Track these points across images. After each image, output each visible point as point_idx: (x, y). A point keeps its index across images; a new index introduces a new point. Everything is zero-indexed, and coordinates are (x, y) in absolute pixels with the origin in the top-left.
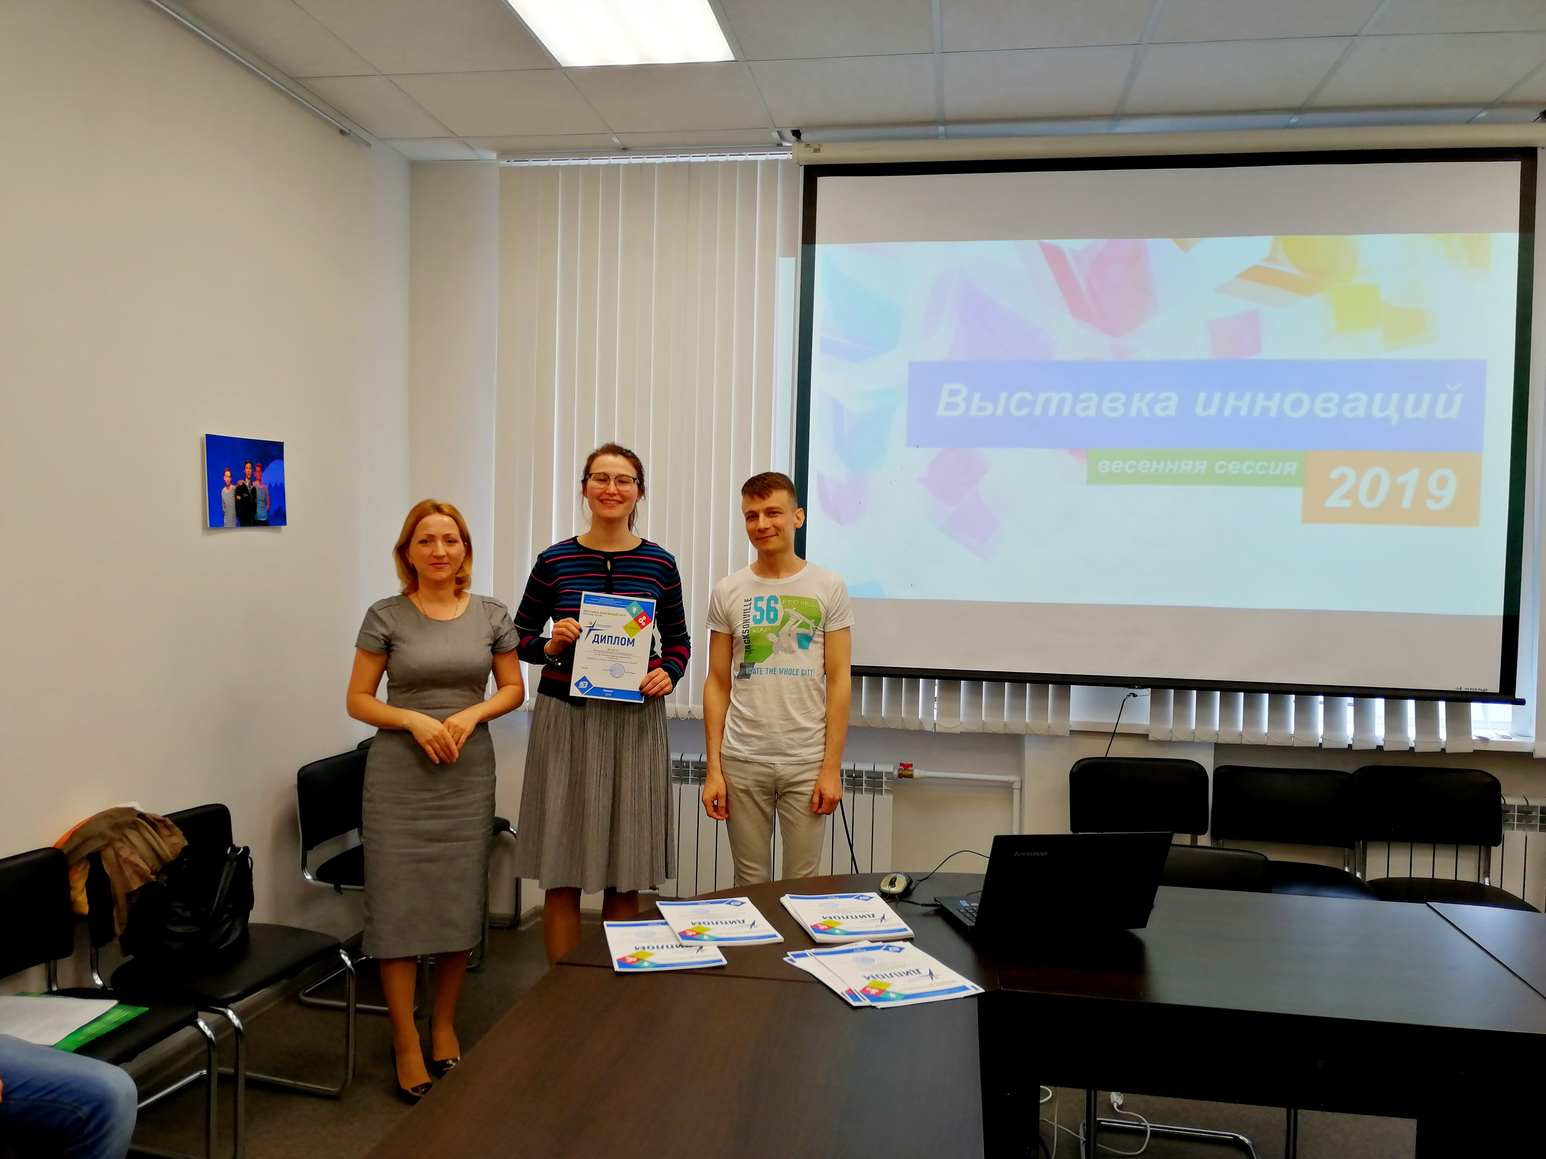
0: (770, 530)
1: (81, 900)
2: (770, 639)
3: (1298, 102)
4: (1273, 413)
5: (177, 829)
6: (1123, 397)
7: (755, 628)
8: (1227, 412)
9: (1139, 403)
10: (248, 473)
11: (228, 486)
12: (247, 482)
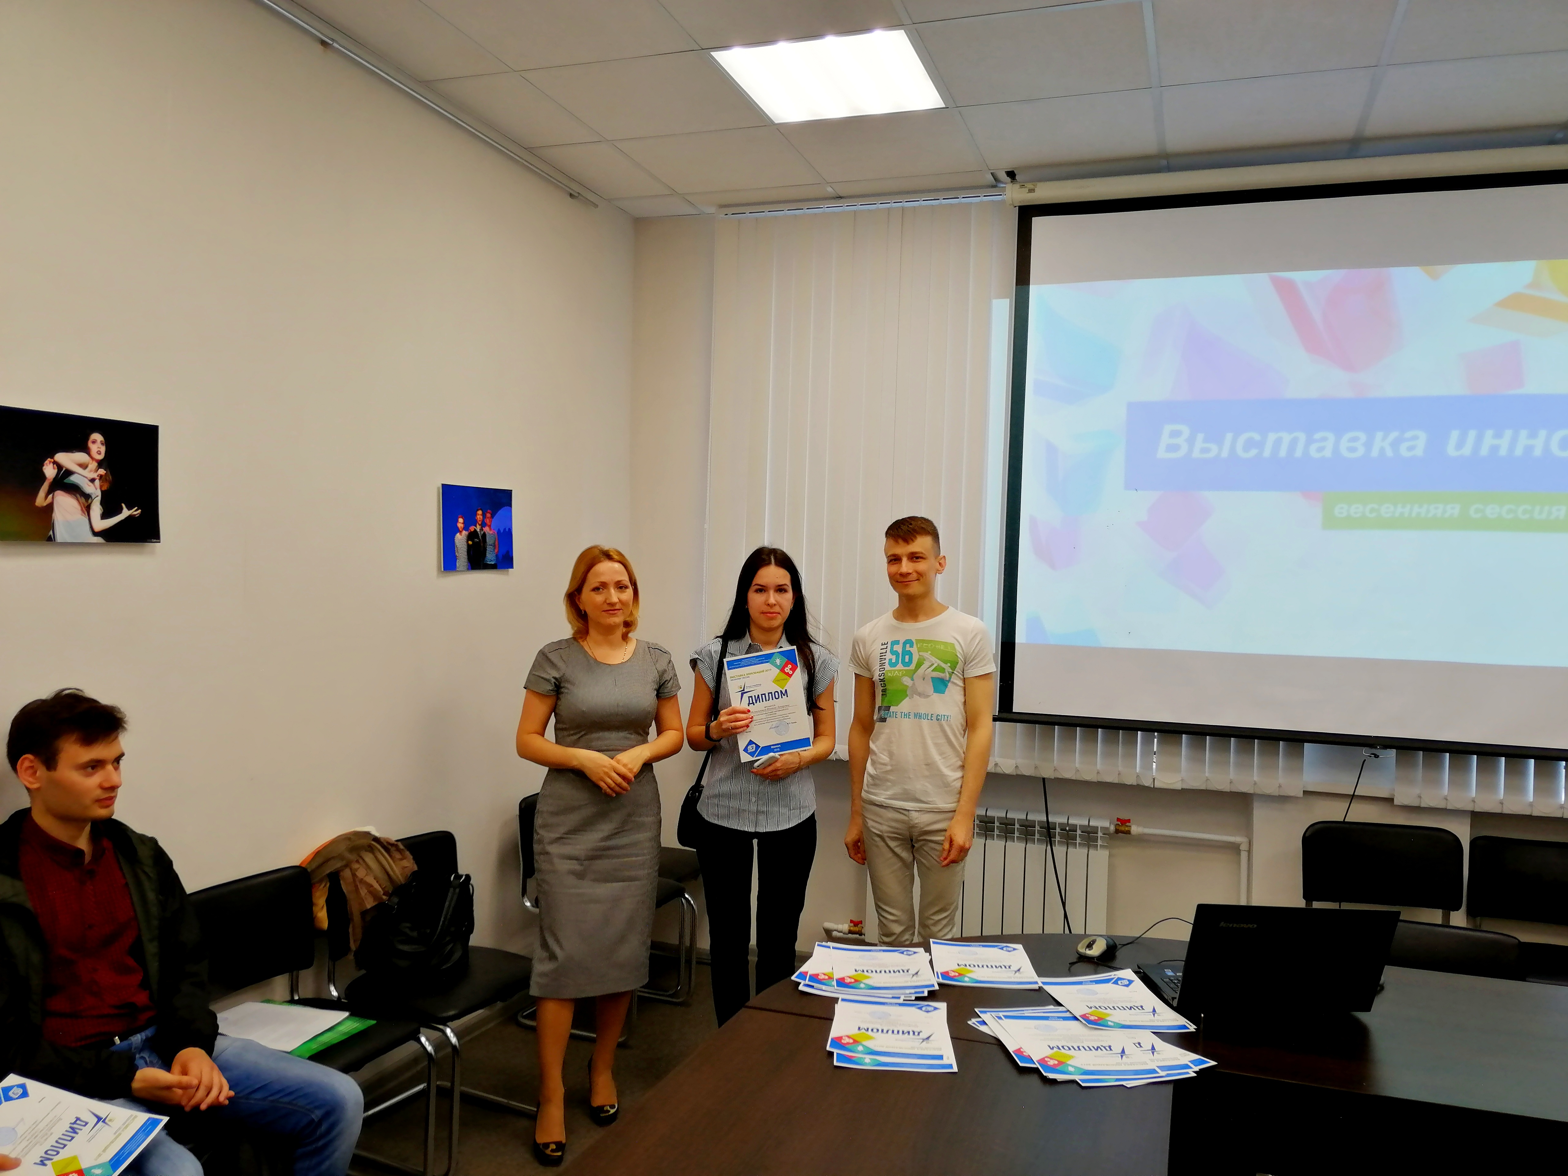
0: (912, 575)
2: (905, 683)
4: (1538, 452)
6: (1363, 436)
7: (890, 671)
8: (1484, 452)
9: (1382, 443)
10: (479, 519)
11: (460, 532)
12: (478, 528)
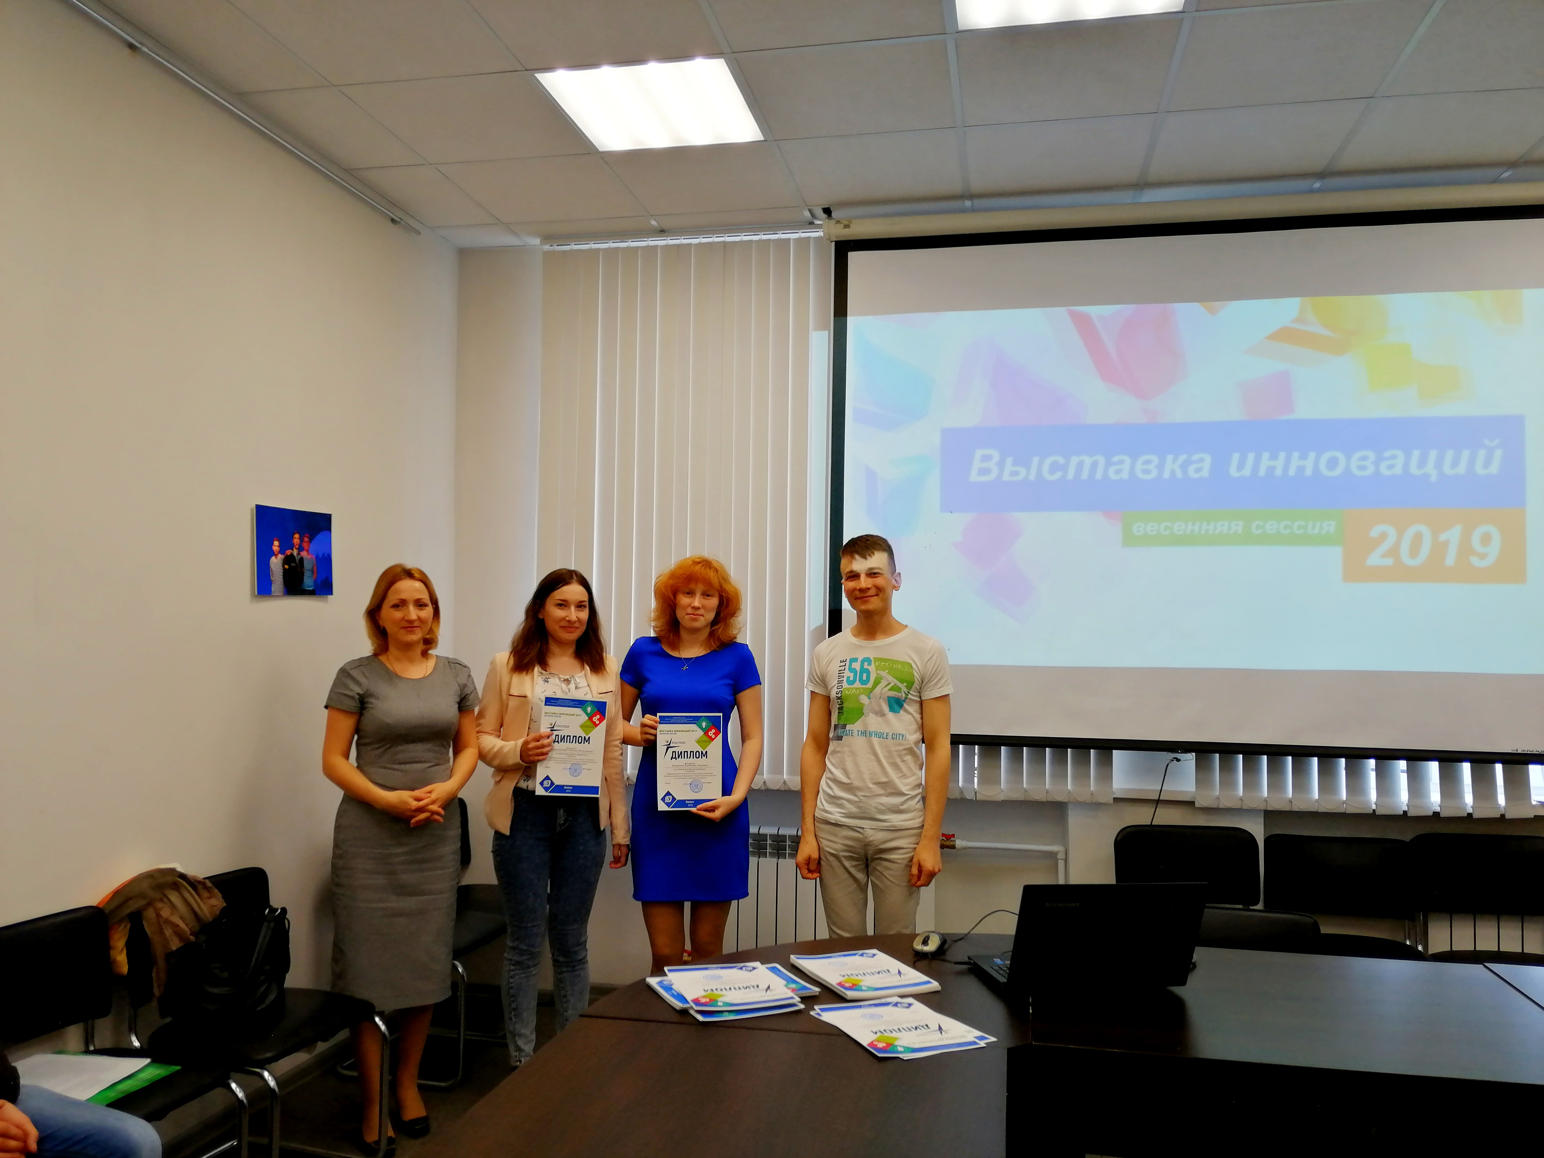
0: (870, 590)
1: (121, 960)
3: (1319, 164)
4: (1309, 472)
5: (216, 891)
6: (1155, 459)
8: (1262, 472)
9: (1172, 465)
10: (295, 543)
11: (276, 555)
12: (295, 552)
